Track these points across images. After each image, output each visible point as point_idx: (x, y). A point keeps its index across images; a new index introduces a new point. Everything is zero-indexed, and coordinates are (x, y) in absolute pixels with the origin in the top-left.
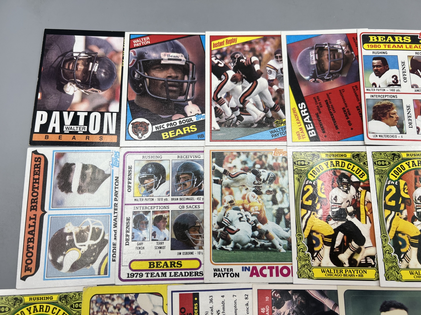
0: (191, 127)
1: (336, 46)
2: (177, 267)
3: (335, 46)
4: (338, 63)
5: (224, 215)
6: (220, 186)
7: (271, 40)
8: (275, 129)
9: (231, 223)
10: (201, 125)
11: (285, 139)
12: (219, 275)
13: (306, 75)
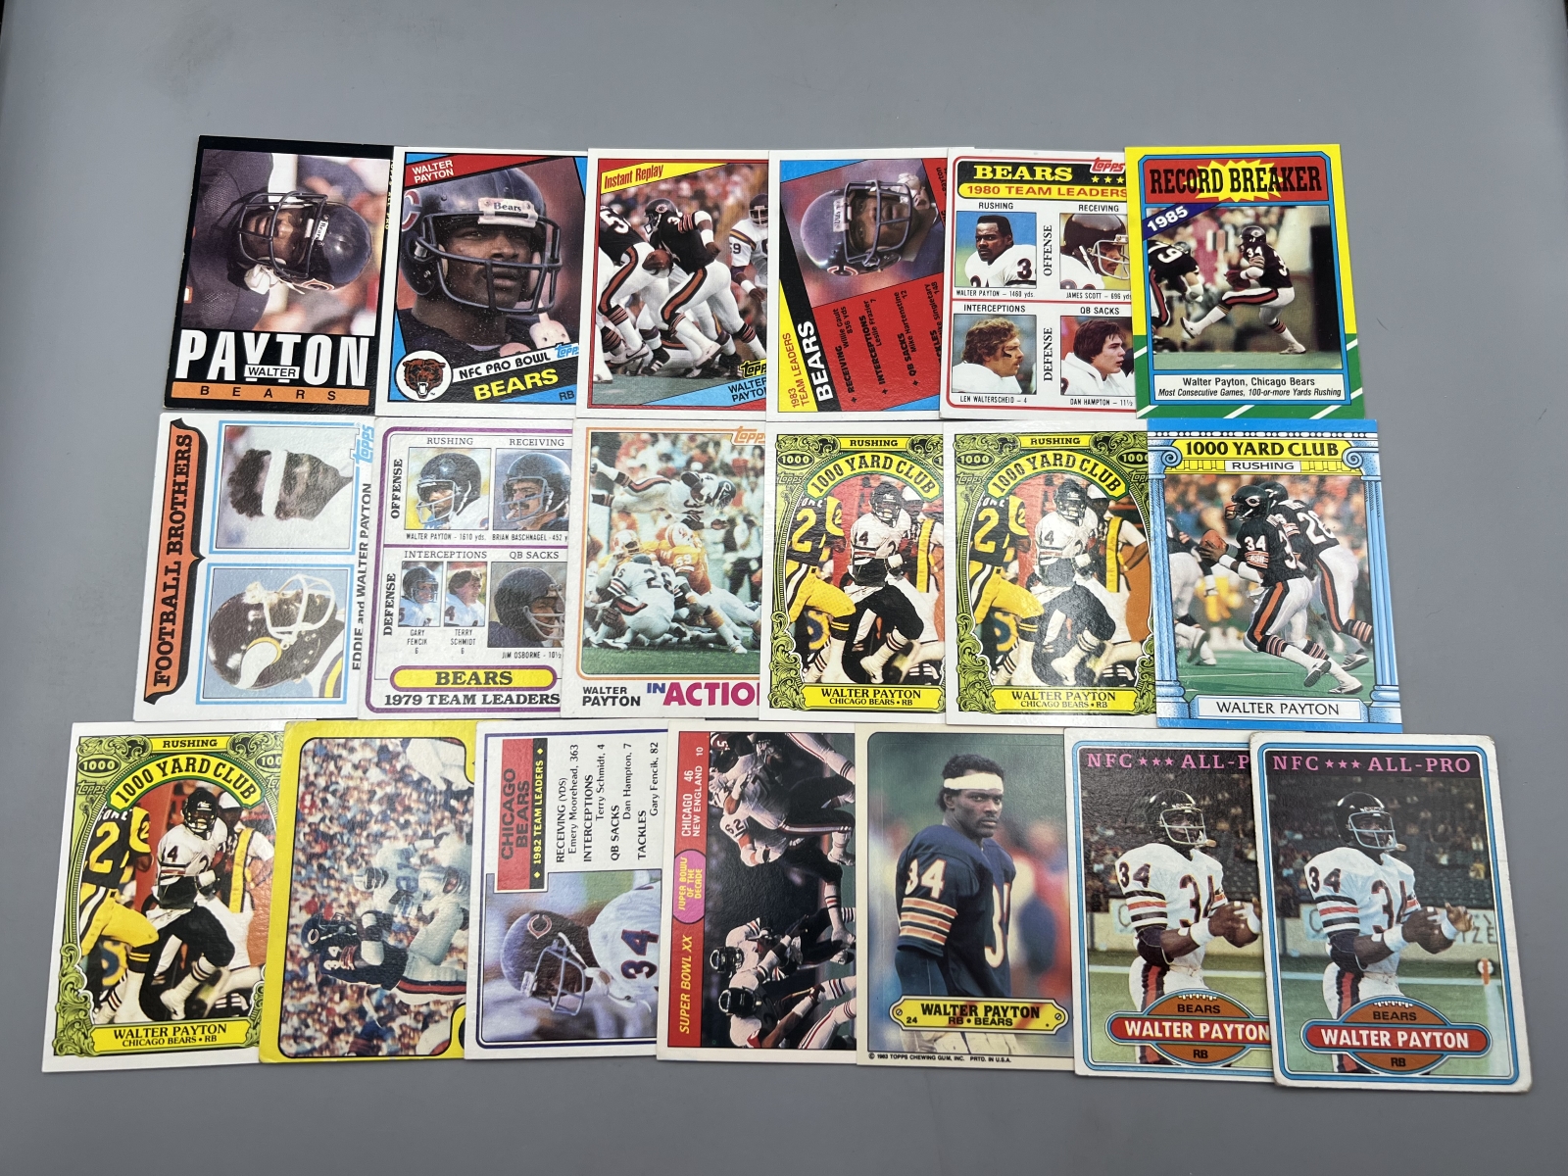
0: (544, 374)
1: (897, 189)
2: (501, 683)
3: (893, 188)
4: (897, 229)
5: (614, 574)
6: (606, 509)
7: (746, 171)
8: (742, 382)
9: (628, 589)
10: (567, 370)
11: (760, 405)
12: (596, 702)
13: (820, 257)
